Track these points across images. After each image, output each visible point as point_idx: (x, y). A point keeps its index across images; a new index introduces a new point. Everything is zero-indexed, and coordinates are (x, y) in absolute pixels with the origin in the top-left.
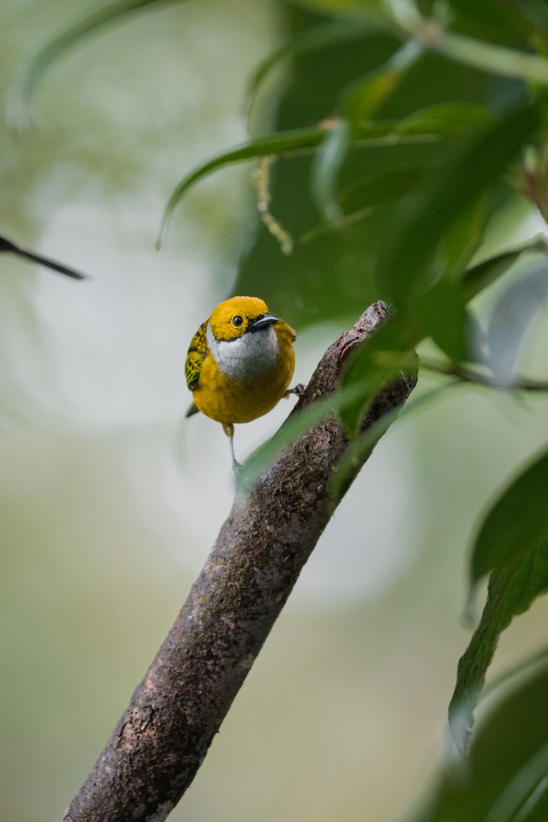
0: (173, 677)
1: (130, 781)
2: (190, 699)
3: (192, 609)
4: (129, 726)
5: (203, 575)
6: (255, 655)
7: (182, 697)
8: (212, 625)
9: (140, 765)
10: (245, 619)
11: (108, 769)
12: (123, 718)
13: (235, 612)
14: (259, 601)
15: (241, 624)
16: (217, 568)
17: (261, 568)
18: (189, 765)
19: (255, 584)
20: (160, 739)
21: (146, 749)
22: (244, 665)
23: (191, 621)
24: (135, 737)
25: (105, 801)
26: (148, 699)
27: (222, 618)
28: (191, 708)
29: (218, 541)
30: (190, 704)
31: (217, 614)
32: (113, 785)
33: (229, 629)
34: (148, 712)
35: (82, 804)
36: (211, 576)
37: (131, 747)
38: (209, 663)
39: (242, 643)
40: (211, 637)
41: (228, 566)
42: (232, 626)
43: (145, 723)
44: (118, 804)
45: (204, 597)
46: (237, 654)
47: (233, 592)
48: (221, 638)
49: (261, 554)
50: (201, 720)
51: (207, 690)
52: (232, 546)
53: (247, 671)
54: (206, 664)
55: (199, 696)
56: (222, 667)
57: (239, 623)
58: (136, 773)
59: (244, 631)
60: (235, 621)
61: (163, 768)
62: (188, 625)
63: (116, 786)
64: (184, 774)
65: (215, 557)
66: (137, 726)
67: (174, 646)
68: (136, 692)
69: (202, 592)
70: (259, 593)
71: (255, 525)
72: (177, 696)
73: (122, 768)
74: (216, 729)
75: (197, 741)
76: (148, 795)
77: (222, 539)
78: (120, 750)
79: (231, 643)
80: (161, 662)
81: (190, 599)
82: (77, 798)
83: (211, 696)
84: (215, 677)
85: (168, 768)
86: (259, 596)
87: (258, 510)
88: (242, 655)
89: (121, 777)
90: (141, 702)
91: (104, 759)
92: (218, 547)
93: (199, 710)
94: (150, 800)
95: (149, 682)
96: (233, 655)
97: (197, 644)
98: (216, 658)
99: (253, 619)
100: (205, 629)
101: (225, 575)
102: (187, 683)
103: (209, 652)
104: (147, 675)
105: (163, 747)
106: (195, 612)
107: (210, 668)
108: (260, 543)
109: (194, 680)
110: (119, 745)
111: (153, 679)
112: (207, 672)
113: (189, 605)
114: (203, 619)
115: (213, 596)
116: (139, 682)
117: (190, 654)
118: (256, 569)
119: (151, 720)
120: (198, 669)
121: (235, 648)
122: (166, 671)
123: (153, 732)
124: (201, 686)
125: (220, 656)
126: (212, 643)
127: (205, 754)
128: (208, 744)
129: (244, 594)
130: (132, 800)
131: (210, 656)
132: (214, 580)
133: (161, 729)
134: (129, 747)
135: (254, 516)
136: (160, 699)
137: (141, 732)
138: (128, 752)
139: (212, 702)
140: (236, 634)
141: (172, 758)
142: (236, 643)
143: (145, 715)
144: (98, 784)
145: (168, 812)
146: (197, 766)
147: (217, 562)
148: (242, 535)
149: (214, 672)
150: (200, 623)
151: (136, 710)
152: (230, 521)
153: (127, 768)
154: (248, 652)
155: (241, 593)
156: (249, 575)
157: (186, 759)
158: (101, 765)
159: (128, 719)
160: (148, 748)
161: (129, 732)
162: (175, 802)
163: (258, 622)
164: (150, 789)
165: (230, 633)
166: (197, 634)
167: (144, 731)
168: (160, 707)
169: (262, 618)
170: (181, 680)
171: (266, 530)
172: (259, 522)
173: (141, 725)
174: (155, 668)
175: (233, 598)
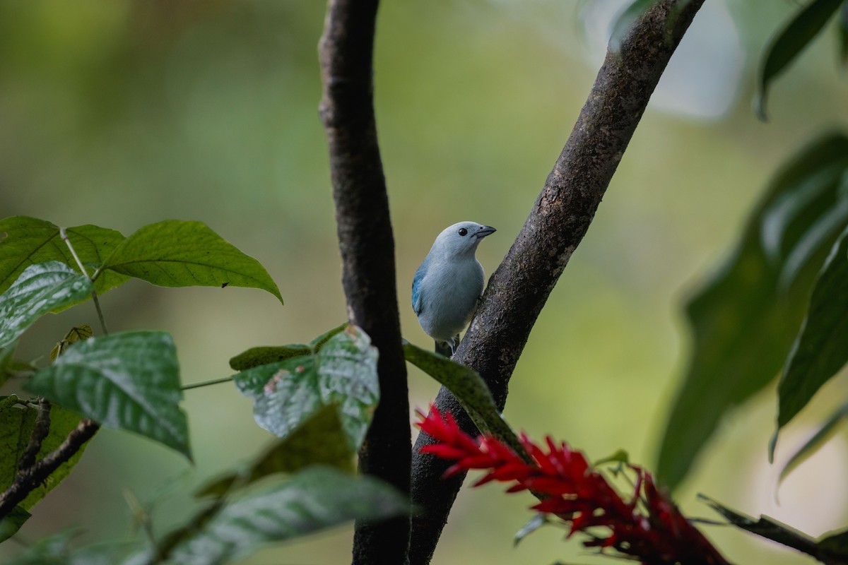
0: (572, 167)
1: (546, 234)
2: (582, 181)
3: (582, 124)
4: (545, 199)
5: (588, 103)
6: (623, 152)
7: (578, 179)
8: (595, 133)
9: (553, 223)
10: (616, 129)
11: (532, 227)
12: (541, 194)
13: (609, 125)
14: (624, 117)
15: (613, 133)
16: (597, 98)
17: (625, 97)
18: (583, 222)
19: (621, 107)
20: (565, 207)
21: (556, 213)
22: (616, 158)
23: (582, 132)
24: (549, 206)
25: (532, 247)
26: (556, 182)
27: (601, 129)
28: (584, 186)
29: (597, 81)
30: (583, 184)
31: (598, 126)
32: (536, 236)
33: (605, 136)
34: (557, 190)
35: (517, 250)
36: (593, 103)
37: (546, 213)
38: (594, 158)
39: (614, 144)
40: (594, 141)
41: (604, 97)
42: (608, 134)
43: (555, 197)
44: (540, 249)
45: (589, 116)
46: (611, 152)
47: (608, 112)
48: (601, 142)
49: (624, 88)
50: (590, 193)
51: (593, 175)
52: (606, 83)
53: (618, 162)
54: (592, 159)
55: (588, 179)
56: (602, 160)
57: (612, 132)
58: (550, 229)
59: (615, 137)
60: (610, 131)
61: (568, 225)
62: (580, 134)
63: (538, 237)
64: (581, 228)
65: (595, 91)
66: (550, 199)
67: (571, 148)
68: (548, 178)
69: (588, 114)
70: (624, 113)
71: (620, 70)
72: (574, 179)
73: (541, 225)
74: (600, 199)
75: (588, 207)
76: (558, 242)
77: (599, 79)
78: (540, 214)
79: (607, 145)
80: (563, 159)
81: (580, 118)
82: (513, 246)
83: (595, 179)
84: (598, 166)
85: (570, 225)
86: (624, 115)
87: (622, 60)
88: (614, 153)
89: (541, 231)
90: (551, 184)
91: (530, 220)
92: (597, 84)
93: (588, 187)
94: (560, 245)
95: (556, 171)
96: (608, 152)
97: (586, 146)
98: (598, 154)
99: (620, 129)
100: (591, 136)
101: (602, 102)
102: (580, 171)
103: (594, 151)
104: (555, 167)
105: (567, 212)
106: (584, 125)
107: (595, 161)
108: (624, 81)
109: (585, 169)
110: (539, 212)
111: (558, 169)
112: (593, 163)
113: (580, 122)
114: (589, 130)
115: (595, 116)
116: (550, 171)
117: (582, 153)
118: (621, 98)
119: (559, 195)
120: (587, 162)
121: (610, 148)
122: (567, 164)
123: (560, 203)
124: (589, 173)
125: (601, 153)
126: (595, 145)
127: (593, 216)
128: (595, 209)
129: (615, 113)
130: (548, 246)
131: (594, 153)
132: (595, 106)
133: (565, 200)
134: (545, 212)
135: (619, 64)
136: (564, 182)
137: (553, 203)
138: (545, 215)
139: (597, 182)
140: (610, 139)
141: (573, 218)
142: (611, 145)
143: (555, 192)
144: (526, 236)
145: (572, 252)
146: (589, 222)
147: (597, 95)
148: (611, 76)
149: (597, 163)
150: (587, 133)
151: (549, 189)
152: (604, 68)
153: (544, 226)
154: (618, 150)
155: (613, 112)
156: (617, 101)
157: (582, 219)
158: (528, 224)
159: (544, 195)
160: (557, 213)
161: (545, 203)
162: (576, 246)
163: (624, 131)
164: (560, 238)
165: (607, 138)
166: (585, 140)
167: (555, 201)
168: (564, 186)
169: (626, 128)
170: (577, 169)
171: (627, 73)
172: (622, 67)
173: (553, 198)
174: (560, 162)
175: (608, 116)
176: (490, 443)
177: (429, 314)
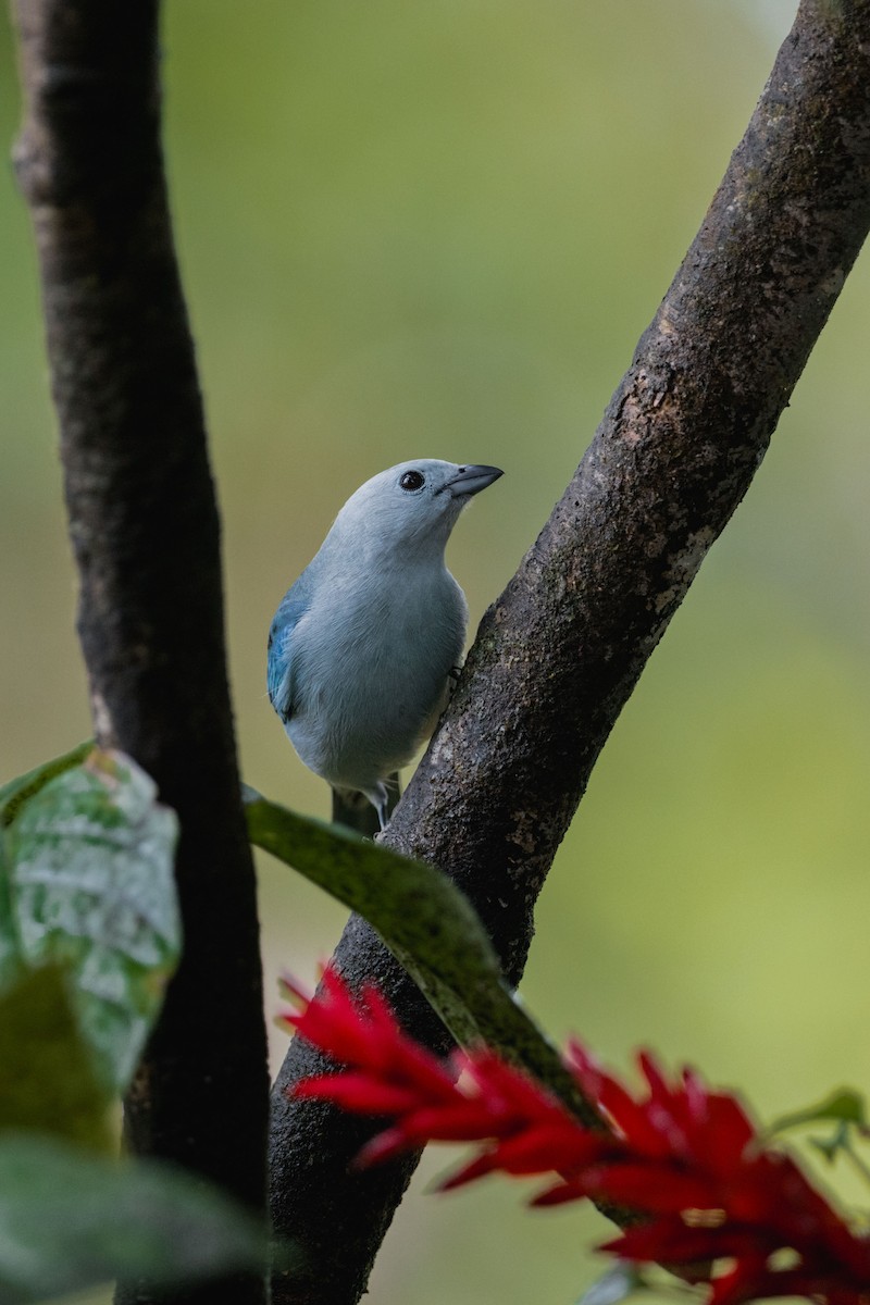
0: (706, 312)
1: (637, 496)
2: (735, 350)
3: (734, 194)
4: (632, 400)
5: (751, 135)
6: (847, 269)
7: (722, 346)
8: (770, 219)
9: (655, 466)
10: (827, 208)
11: (599, 476)
12: (622, 387)
13: (809, 195)
14: (849, 175)
15: (820, 217)
16: (774, 122)
17: (851, 119)
18: (739, 464)
19: (841, 146)
20: (687, 421)
21: (663, 439)
22: (827, 287)
23: (733, 215)
24: (643, 420)
25: (597, 532)
26: (664, 354)
27: (786, 208)
28: (739, 365)
29: (774, 74)
30: (736, 358)
31: (777, 200)
32: (609, 503)
33: (798, 225)
34: (665, 375)
35: (556, 539)
36: (764, 136)
37: (637, 438)
38: (766, 286)
39: (822, 249)
40: (767, 241)
41: (793, 118)
42: (805, 220)
43: (660, 395)
44: (619, 536)
45: (754, 172)
46: (815, 270)
47: (804, 161)
48: (787, 242)
49: (850, 93)
50: (756, 385)
51: (767, 335)
52: (799, 81)
53: (833, 297)
54: (761, 289)
55: (751, 345)
56: (790, 293)
57: (816, 215)
58: (647, 482)
59: (826, 228)
60: (809, 212)
61: (695, 471)
62: (728, 222)
63: (614, 505)
64: (731, 480)
65: (770, 103)
66: (646, 400)
67: (704, 260)
68: (641, 341)
69: (750, 165)
70: (848, 162)
71: (837, 45)
72: (713, 345)
73: (623, 471)
74: (783, 401)
75: (752, 421)
76: (670, 518)
77: (781, 70)
78: (618, 443)
79: (803, 251)
80: (683, 289)
81: (730, 177)
82: (547, 528)
83: (772, 343)
84: (777, 310)
85: (703, 470)
86: (850, 168)
87: (842, 18)
88: (823, 271)
89: (621, 488)
90: (651, 358)
91: (591, 459)
92: (774, 84)
93: (752, 367)
94: (674, 527)
95: (664, 323)
96: (808, 271)
97: (745, 255)
98: (778, 277)
99: (839, 206)
100: (758, 227)
101: (789, 132)
102: (730, 323)
103: (767, 267)
104: (660, 311)
105: (693, 436)
106: (740, 197)
107: (768, 294)
108: (847, 75)
109: (742, 317)
110: (617, 434)
111: (670, 319)
112: (765, 302)
113: (728, 189)
114: (753, 210)
115: (769, 171)
116: (647, 324)
117: (734, 272)
118: (842, 121)
119: (670, 389)
120: (748, 298)
121: (811, 259)
122: (692, 302)
123: (674, 410)
124: (754, 327)
125: (786, 273)
126: (770, 252)
127: (766, 445)
128: (772, 426)
129: (823, 164)
130: (643, 528)
131: (767, 274)
132: (769, 143)
133: (688, 404)
134: (633, 437)
135: (835, 27)
136: (683, 352)
137: (654, 410)
138: (633, 445)
139: (775, 353)
140: (812, 235)
141: (709, 452)
142: (812, 250)
143: (659, 379)
144: (583, 502)
145: (707, 546)
146: (753, 464)
147: (774, 113)
148: (814, 62)
149: (776, 301)
150: (749, 217)
151: (643, 372)
152: (794, 40)
153: (632, 473)
154: (834, 265)
155: (818, 162)
156: (829, 131)
157: (734, 454)
158: (587, 470)
159: (629, 389)
160: (667, 437)
161: (633, 411)
162: (718, 530)
163: (848, 213)
164: (673, 508)
165: (802, 233)
166: (744, 238)
167: (659, 407)
168: (685, 366)
169: (855, 204)
170: (719, 318)
171: (857, 52)
172: (844, 37)
173: (654, 398)
174: (673, 299)
175: (804, 172)
176: (484, 1070)
177: (317, 719)
